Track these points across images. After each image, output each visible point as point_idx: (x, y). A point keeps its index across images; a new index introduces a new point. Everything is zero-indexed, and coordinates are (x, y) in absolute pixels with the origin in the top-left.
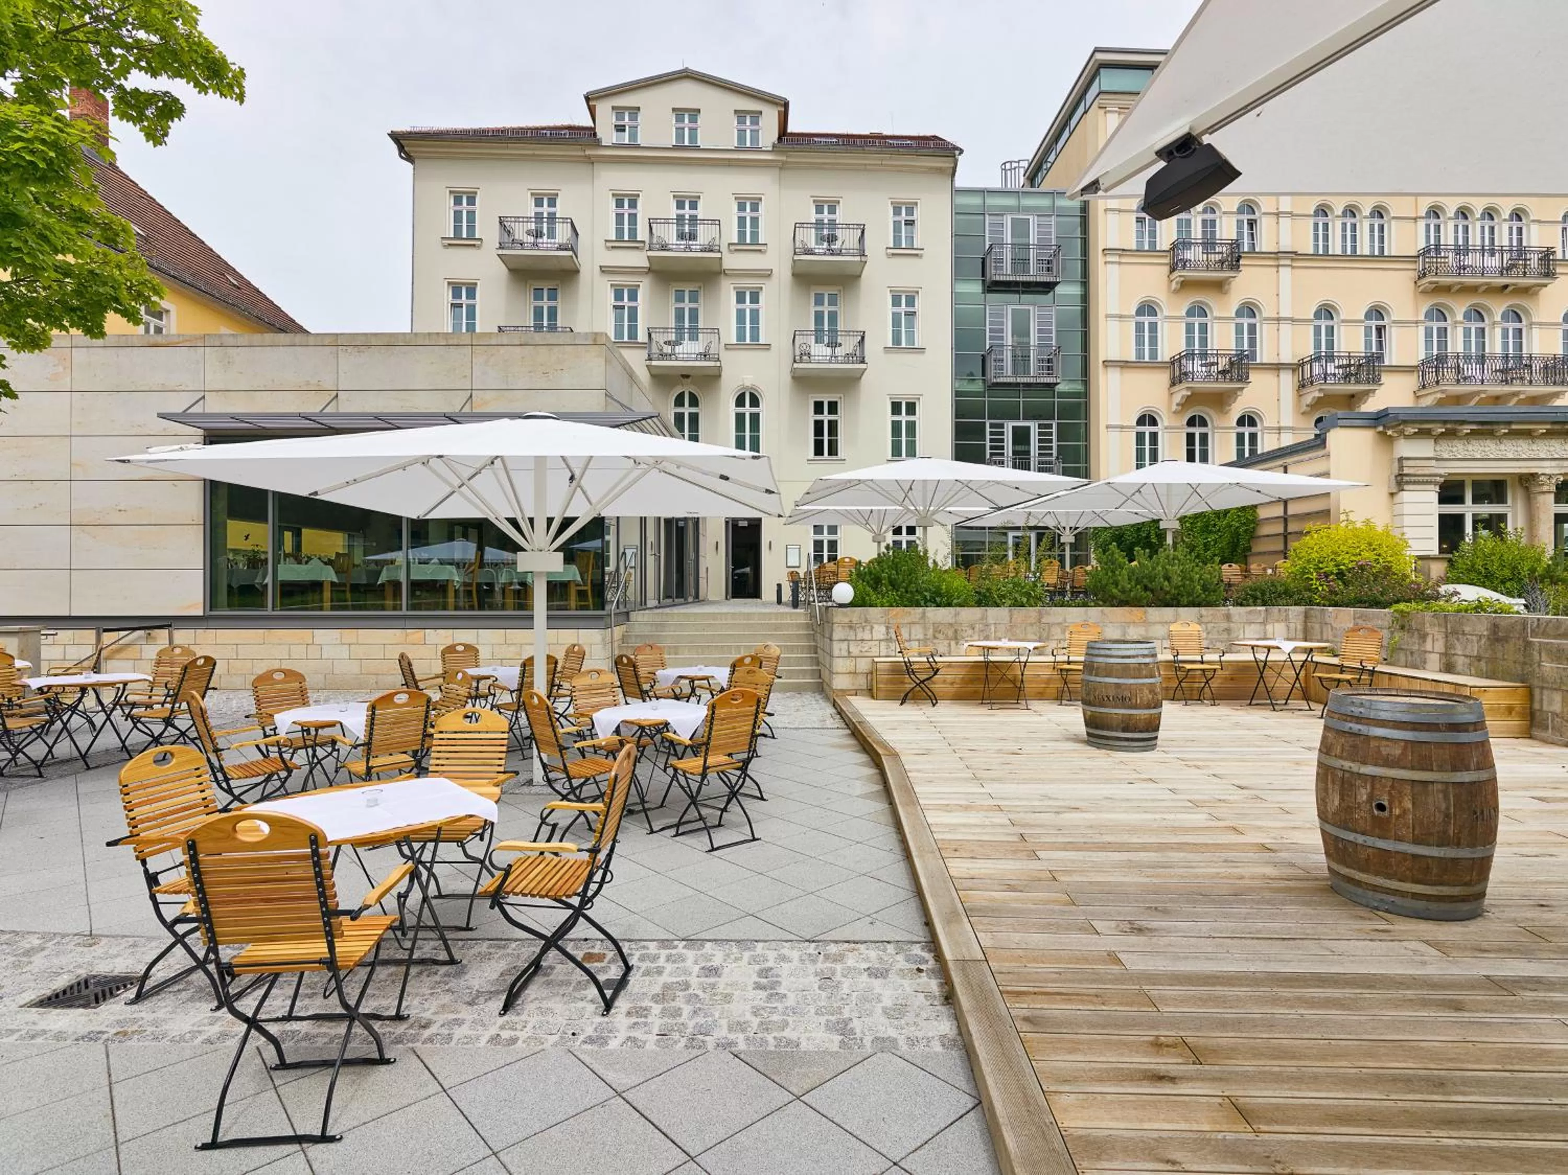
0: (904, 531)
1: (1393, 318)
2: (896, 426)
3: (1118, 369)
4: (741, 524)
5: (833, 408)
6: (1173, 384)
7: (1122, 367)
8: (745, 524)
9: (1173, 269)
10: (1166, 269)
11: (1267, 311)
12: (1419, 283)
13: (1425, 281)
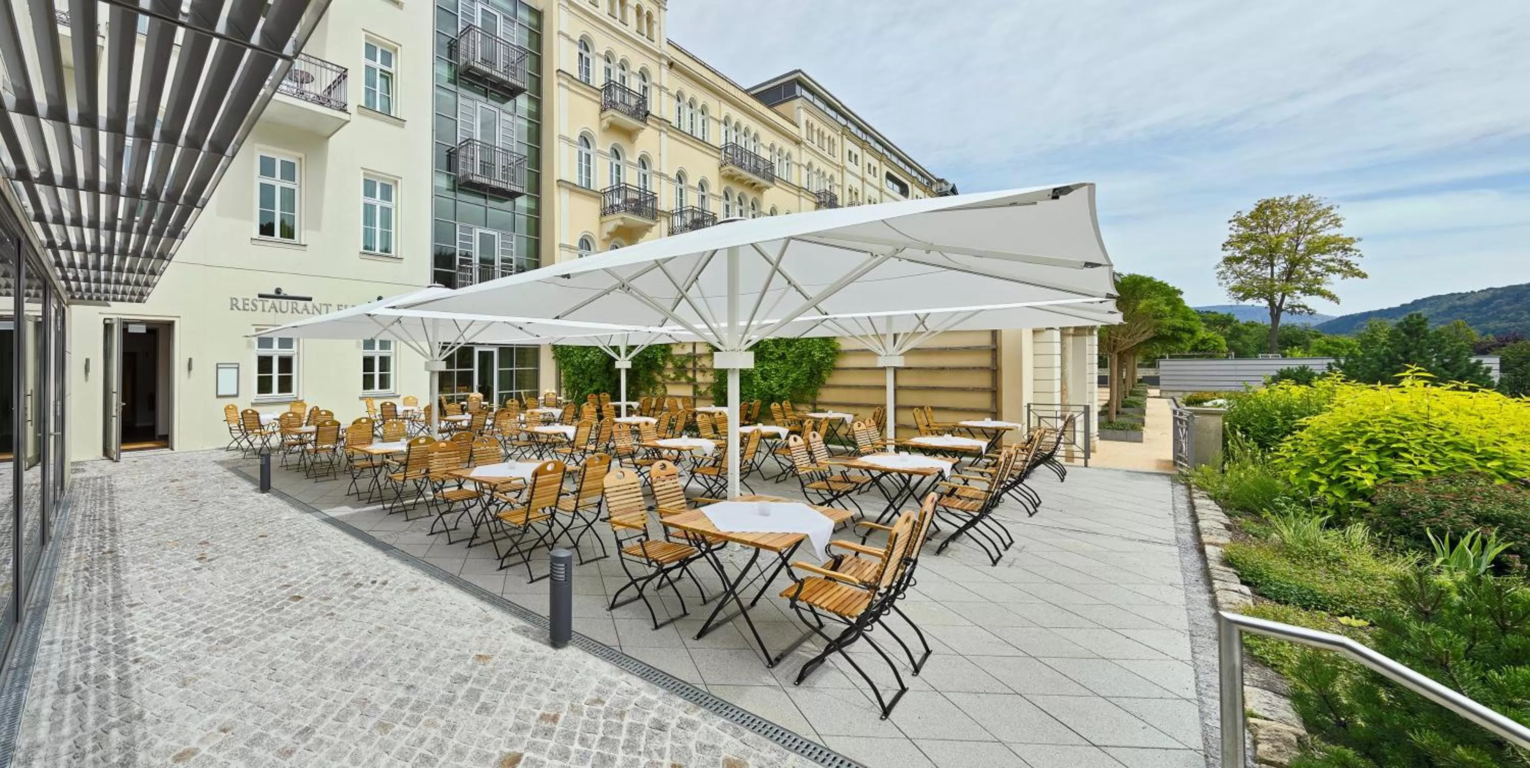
0: (377, 345)
1: (711, 191)
2: (369, 211)
3: (568, 191)
4: (132, 329)
5: (289, 171)
6: (604, 214)
7: (571, 190)
8: (142, 329)
9: (603, 110)
10: (597, 108)
11: (655, 168)
12: (722, 169)
13: (726, 168)
